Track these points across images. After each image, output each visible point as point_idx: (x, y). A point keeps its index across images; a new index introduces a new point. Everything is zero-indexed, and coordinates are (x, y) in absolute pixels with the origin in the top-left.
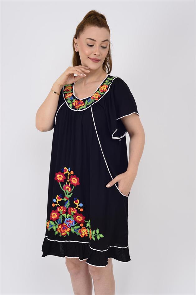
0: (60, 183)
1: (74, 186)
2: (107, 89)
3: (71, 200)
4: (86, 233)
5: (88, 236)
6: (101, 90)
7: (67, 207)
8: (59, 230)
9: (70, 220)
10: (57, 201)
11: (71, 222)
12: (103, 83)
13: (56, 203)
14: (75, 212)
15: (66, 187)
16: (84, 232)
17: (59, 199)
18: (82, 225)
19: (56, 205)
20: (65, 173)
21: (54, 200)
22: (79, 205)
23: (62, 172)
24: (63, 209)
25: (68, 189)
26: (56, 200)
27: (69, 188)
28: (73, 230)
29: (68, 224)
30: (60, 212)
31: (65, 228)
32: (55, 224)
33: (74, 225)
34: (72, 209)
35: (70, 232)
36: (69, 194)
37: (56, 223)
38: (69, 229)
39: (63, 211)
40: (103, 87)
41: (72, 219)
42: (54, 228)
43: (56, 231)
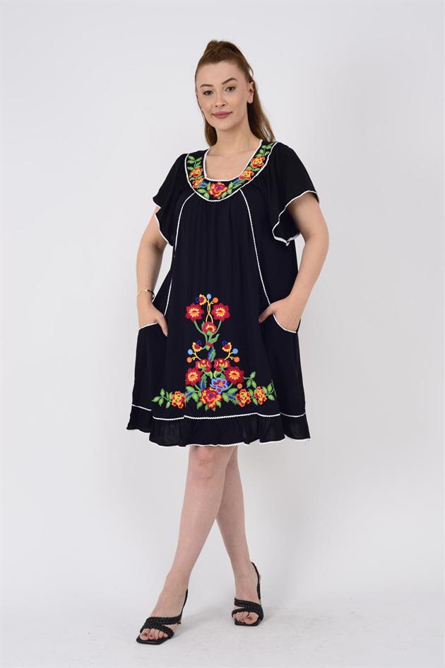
0: (195, 322)
1: (221, 322)
2: (264, 162)
3: (218, 346)
4: (248, 398)
5: (252, 403)
6: (254, 165)
7: (213, 360)
8: (203, 400)
9: (219, 381)
10: (194, 352)
11: (221, 384)
12: (256, 154)
13: (193, 356)
14: (226, 366)
15: (206, 326)
16: (244, 397)
17: (196, 348)
18: (240, 386)
19: (194, 358)
20: (201, 304)
21: (190, 352)
22: (231, 351)
23: (196, 304)
24: (206, 363)
25: (210, 329)
26: (193, 350)
27: (212, 327)
28: (226, 398)
29: (217, 387)
30: (201, 370)
31: (212, 395)
32: (196, 389)
33: (227, 388)
34: (221, 361)
35: (222, 401)
36: (214, 337)
37: (197, 387)
38: (219, 396)
39: (207, 367)
40: (257, 159)
41: (223, 378)
42: (195, 397)
43: (199, 401)
